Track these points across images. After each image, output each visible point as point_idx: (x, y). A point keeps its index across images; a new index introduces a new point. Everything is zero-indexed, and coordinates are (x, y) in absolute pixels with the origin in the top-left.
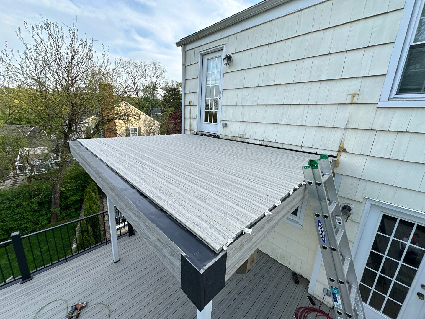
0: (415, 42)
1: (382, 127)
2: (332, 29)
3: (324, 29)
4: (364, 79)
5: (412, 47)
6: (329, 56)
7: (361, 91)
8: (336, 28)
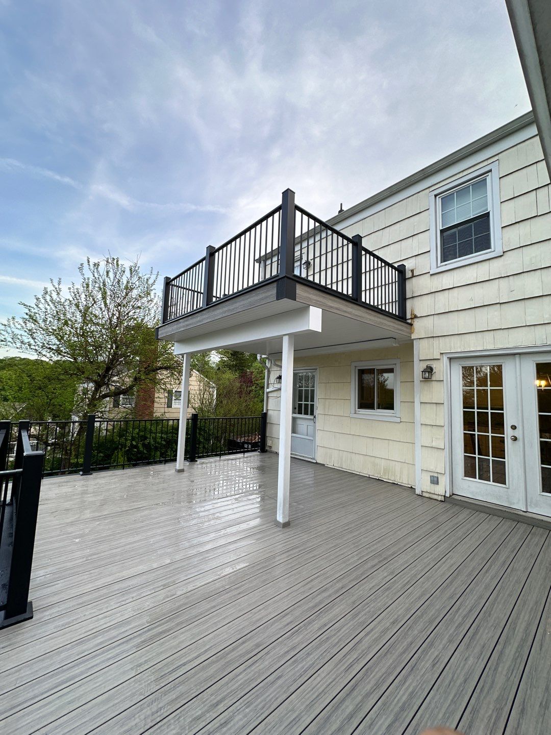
0: (442, 227)
1: (437, 288)
2: (388, 228)
3: (383, 229)
4: (417, 257)
5: (442, 231)
6: (389, 246)
7: (417, 266)
8: (391, 227)
